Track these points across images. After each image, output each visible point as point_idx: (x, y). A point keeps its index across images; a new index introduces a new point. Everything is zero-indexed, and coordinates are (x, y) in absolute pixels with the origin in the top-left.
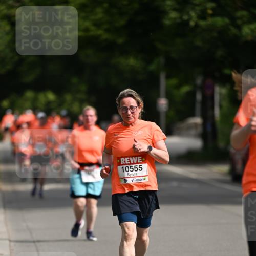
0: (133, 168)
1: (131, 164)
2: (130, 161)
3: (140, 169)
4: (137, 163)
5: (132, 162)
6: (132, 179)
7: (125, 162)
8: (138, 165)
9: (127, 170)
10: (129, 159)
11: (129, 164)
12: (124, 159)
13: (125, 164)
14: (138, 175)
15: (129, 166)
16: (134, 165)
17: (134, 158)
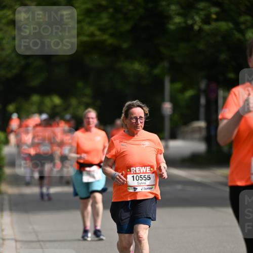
0: (143, 177)
1: (141, 173)
3: (149, 178)
4: (146, 173)
5: (142, 171)
6: (141, 187)
8: (147, 175)
9: (137, 179)
10: (140, 169)
12: (134, 169)
15: (139, 175)
16: (143, 175)
17: (143, 168)
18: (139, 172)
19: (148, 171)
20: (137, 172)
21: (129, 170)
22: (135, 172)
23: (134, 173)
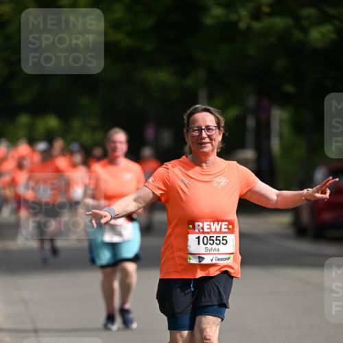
0: (214, 239)
1: (211, 232)
2: (210, 228)
3: (224, 242)
4: (220, 232)
5: (213, 230)
7: (203, 228)
8: (221, 235)
9: (205, 242)
10: (210, 225)
11: (208, 233)
12: (201, 224)
13: (203, 233)
14: (220, 252)
15: (208, 236)
16: (215, 235)
17: (216, 223)
18: (209, 230)
19: (223, 230)
20: (206, 230)
21: (191, 226)
22: (201, 231)
23: (199, 232)
